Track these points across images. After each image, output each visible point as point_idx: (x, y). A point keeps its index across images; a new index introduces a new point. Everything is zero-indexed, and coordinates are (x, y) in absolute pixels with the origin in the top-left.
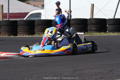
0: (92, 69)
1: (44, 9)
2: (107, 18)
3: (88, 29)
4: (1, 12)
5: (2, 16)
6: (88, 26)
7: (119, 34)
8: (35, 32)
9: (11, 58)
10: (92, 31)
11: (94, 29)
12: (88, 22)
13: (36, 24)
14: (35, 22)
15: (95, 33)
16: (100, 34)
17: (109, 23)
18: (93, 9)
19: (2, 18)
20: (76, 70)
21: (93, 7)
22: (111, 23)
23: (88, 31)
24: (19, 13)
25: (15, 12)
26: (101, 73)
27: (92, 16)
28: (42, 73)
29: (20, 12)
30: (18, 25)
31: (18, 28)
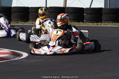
2: (85, 7)
7: (98, 24)
8: (11, 19)
11: (71, 18)
12: (66, 11)
13: (12, 11)
14: (12, 9)
17: (87, 12)
22: (89, 12)
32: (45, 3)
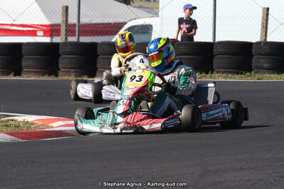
0: (244, 169)
1: (158, 16)
3: (253, 65)
4: (63, 21)
5: (66, 30)
6: (254, 57)
9: (73, 135)
10: (261, 69)
11: (266, 65)
12: (254, 51)
15: (267, 75)
16: (279, 76)
18: (267, 20)
19: (66, 34)
20: (208, 171)
21: (267, 15)
23: (252, 70)
24: (104, 24)
25: (94, 22)
26: (263, 180)
27: (264, 33)
28: (131, 177)
29: (106, 21)
30: (98, 53)
31: (98, 60)
32: (212, 36)
